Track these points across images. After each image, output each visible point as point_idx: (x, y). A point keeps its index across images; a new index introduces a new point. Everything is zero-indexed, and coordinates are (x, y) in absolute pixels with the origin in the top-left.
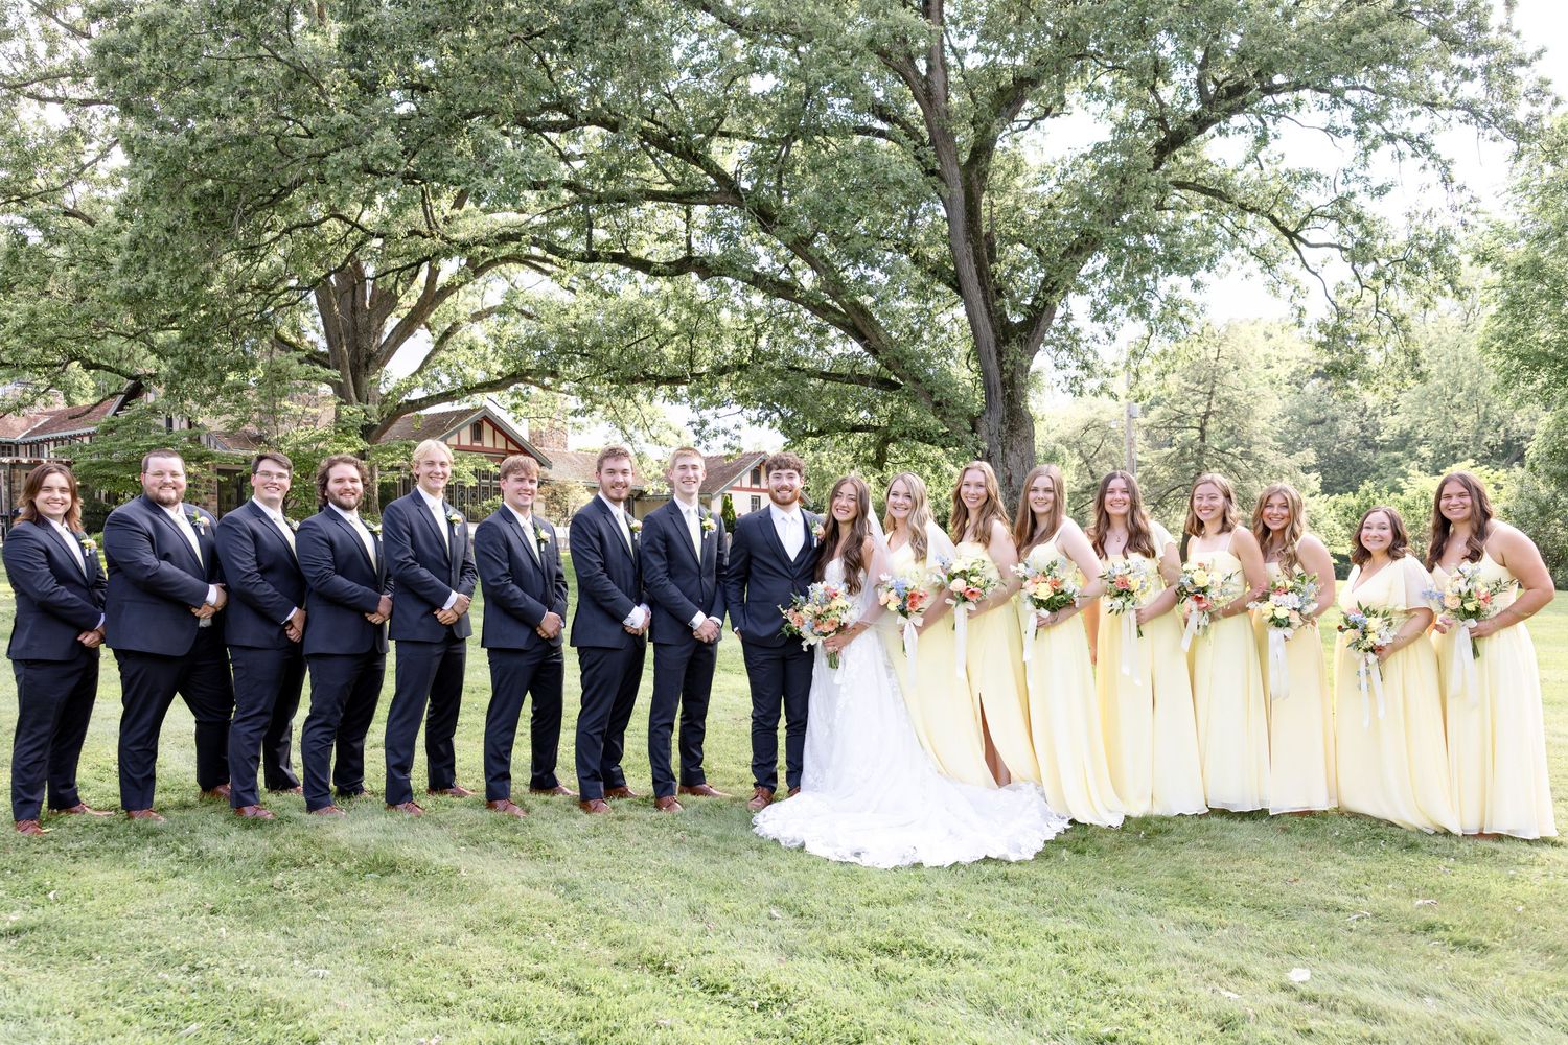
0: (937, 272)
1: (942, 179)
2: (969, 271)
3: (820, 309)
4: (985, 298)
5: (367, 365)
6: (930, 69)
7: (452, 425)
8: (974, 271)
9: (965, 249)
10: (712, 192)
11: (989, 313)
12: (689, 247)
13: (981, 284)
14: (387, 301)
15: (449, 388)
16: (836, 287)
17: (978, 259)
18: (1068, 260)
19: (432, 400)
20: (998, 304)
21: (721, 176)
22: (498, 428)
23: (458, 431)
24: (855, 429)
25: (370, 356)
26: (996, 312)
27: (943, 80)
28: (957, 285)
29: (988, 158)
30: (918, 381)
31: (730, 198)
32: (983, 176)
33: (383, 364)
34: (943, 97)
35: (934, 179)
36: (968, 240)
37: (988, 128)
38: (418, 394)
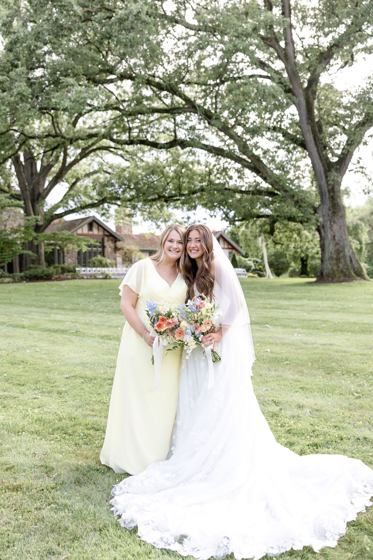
0: (293, 140)
1: (294, 95)
2: (309, 138)
3: (238, 160)
4: (318, 150)
5: (38, 199)
6: (286, 44)
7: (79, 224)
8: (312, 138)
9: (307, 128)
10: (183, 108)
11: (320, 157)
12: (176, 136)
13: (316, 144)
14: (46, 169)
15: (74, 207)
16: (244, 148)
17: (314, 132)
18: (358, 129)
19: (67, 213)
20: (324, 153)
21: (187, 100)
22: (100, 225)
23: (82, 227)
24: (259, 217)
25: (39, 195)
26: (323, 156)
27: (292, 49)
28: (303, 145)
29: (316, 84)
30: (286, 191)
31: (193, 110)
32: (314, 93)
33: (45, 198)
34: (293, 57)
35: (290, 94)
36: (308, 123)
37: (315, 70)
38: (60, 211)
